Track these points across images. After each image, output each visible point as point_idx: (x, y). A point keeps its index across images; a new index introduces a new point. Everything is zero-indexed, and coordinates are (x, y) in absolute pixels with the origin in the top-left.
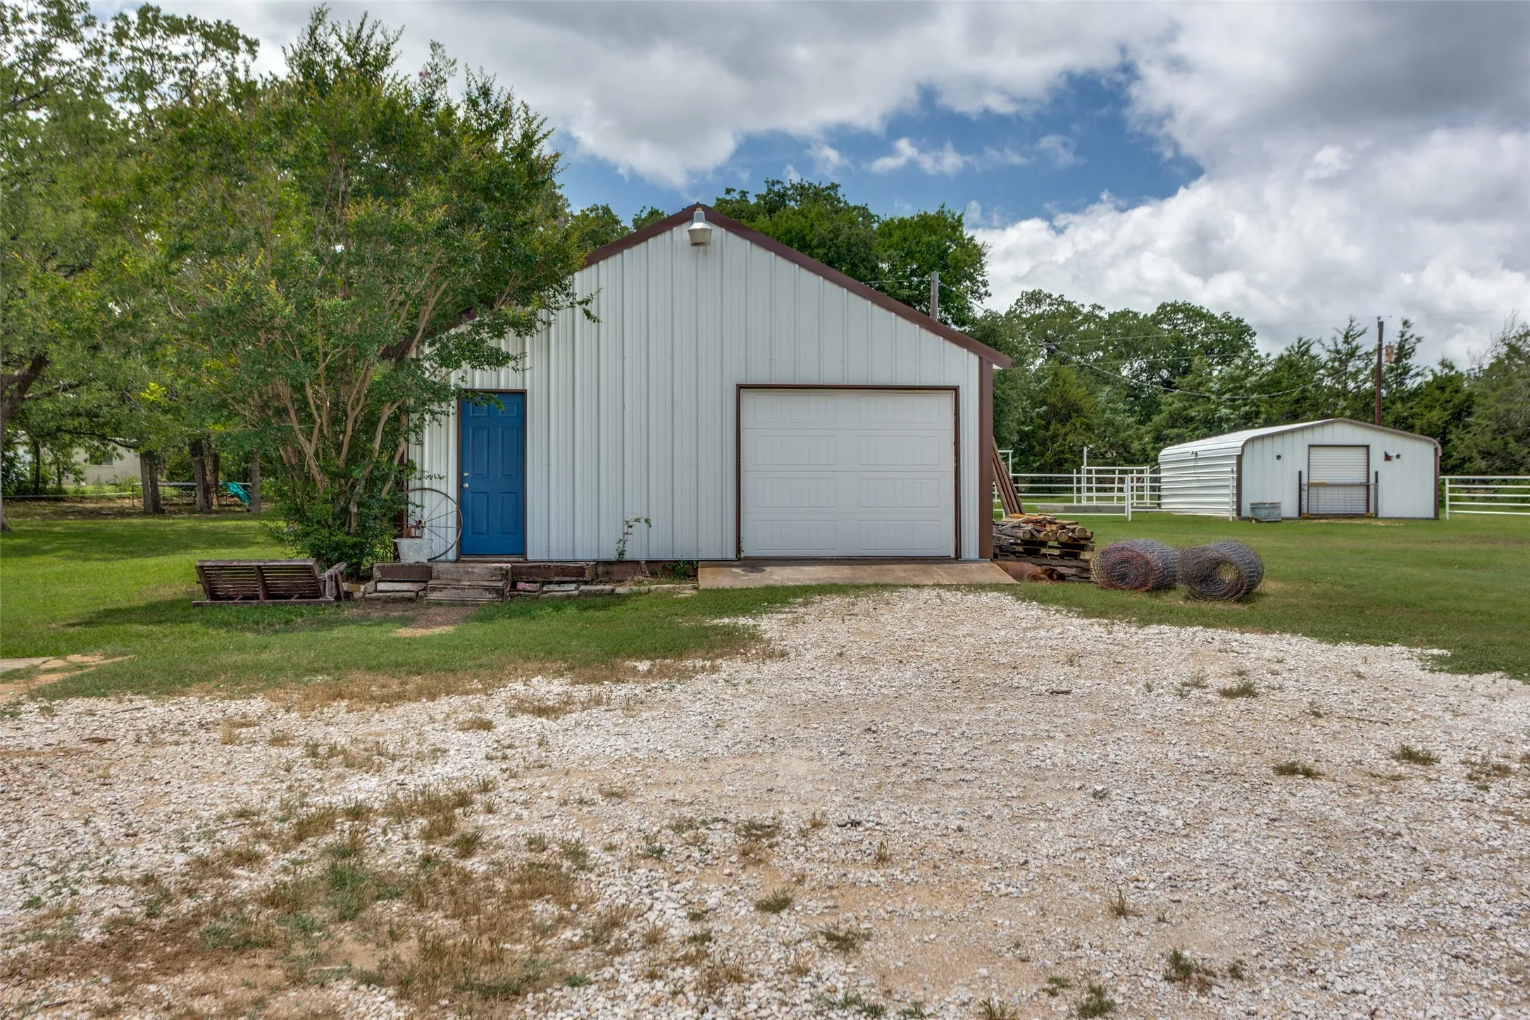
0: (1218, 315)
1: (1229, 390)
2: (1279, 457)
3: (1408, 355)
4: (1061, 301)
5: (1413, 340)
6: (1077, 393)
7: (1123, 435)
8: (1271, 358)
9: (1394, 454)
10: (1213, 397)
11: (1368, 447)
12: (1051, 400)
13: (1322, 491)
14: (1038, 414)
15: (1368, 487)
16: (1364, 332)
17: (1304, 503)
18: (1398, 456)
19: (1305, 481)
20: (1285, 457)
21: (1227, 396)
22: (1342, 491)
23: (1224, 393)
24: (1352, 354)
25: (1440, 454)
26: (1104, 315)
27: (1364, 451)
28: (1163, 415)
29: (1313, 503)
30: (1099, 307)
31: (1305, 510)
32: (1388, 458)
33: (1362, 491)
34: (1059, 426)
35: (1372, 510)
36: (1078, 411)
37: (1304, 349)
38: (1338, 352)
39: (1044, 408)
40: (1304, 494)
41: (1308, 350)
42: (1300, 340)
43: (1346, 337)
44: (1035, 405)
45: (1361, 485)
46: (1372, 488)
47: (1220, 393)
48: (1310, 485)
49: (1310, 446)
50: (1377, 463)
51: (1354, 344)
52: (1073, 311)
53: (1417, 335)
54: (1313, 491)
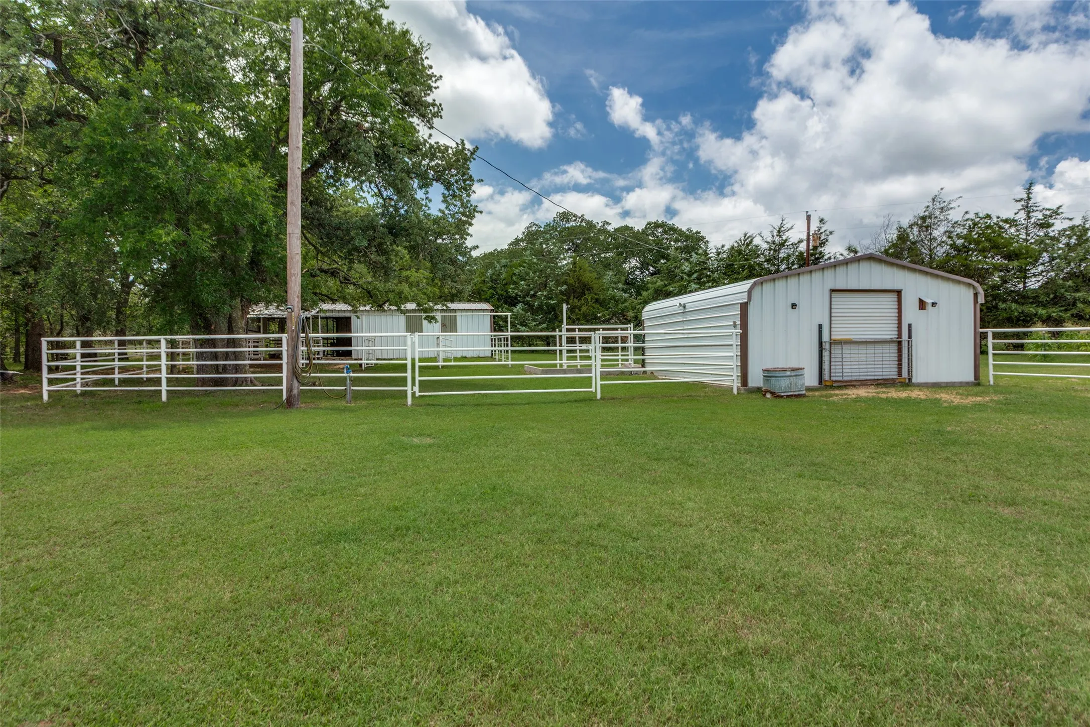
0: (684, 229)
1: (696, 272)
2: (794, 306)
3: (823, 244)
4: (583, 219)
5: (828, 233)
6: (589, 276)
7: (621, 306)
8: (725, 249)
9: (929, 301)
10: (685, 276)
11: (899, 292)
12: (571, 281)
13: (847, 349)
14: (561, 291)
15: (900, 343)
16: (791, 228)
17: (826, 366)
18: (934, 304)
19: (826, 338)
20: (803, 305)
21: (695, 275)
22: (871, 349)
23: (693, 274)
24: (782, 245)
25: (981, 300)
26: (610, 228)
27: (892, 298)
28: (649, 291)
29: (836, 368)
30: (608, 223)
31: (826, 377)
32: (922, 305)
33: (894, 349)
34: (576, 301)
35: (905, 374)
36: (590, 289)
37: (748, 240)
38: (774, 242)
39: (565, 287)
40: (826, 354)
41: (751, 241)
42: (745, 235)
43: (779, 232)
44: (558, 284)
45: (890, 342)
46: (905, 345)
47: (690, 274)
48: (833, 343)
49: (833, 291)
50: (911, 313)
51: (784, 238)
52: (591, 225)
53: (831, 230)
54: (837, 350)
